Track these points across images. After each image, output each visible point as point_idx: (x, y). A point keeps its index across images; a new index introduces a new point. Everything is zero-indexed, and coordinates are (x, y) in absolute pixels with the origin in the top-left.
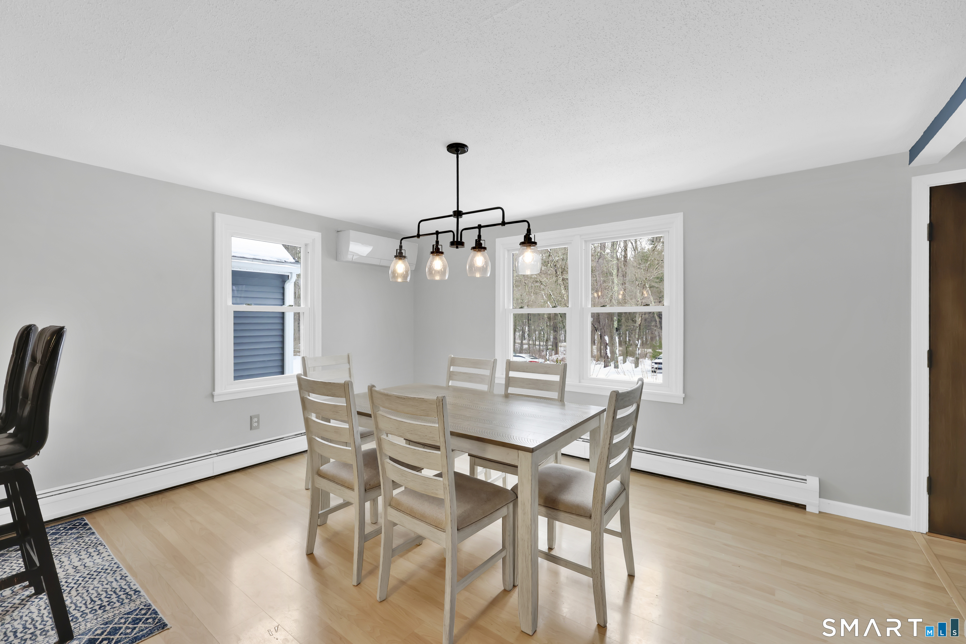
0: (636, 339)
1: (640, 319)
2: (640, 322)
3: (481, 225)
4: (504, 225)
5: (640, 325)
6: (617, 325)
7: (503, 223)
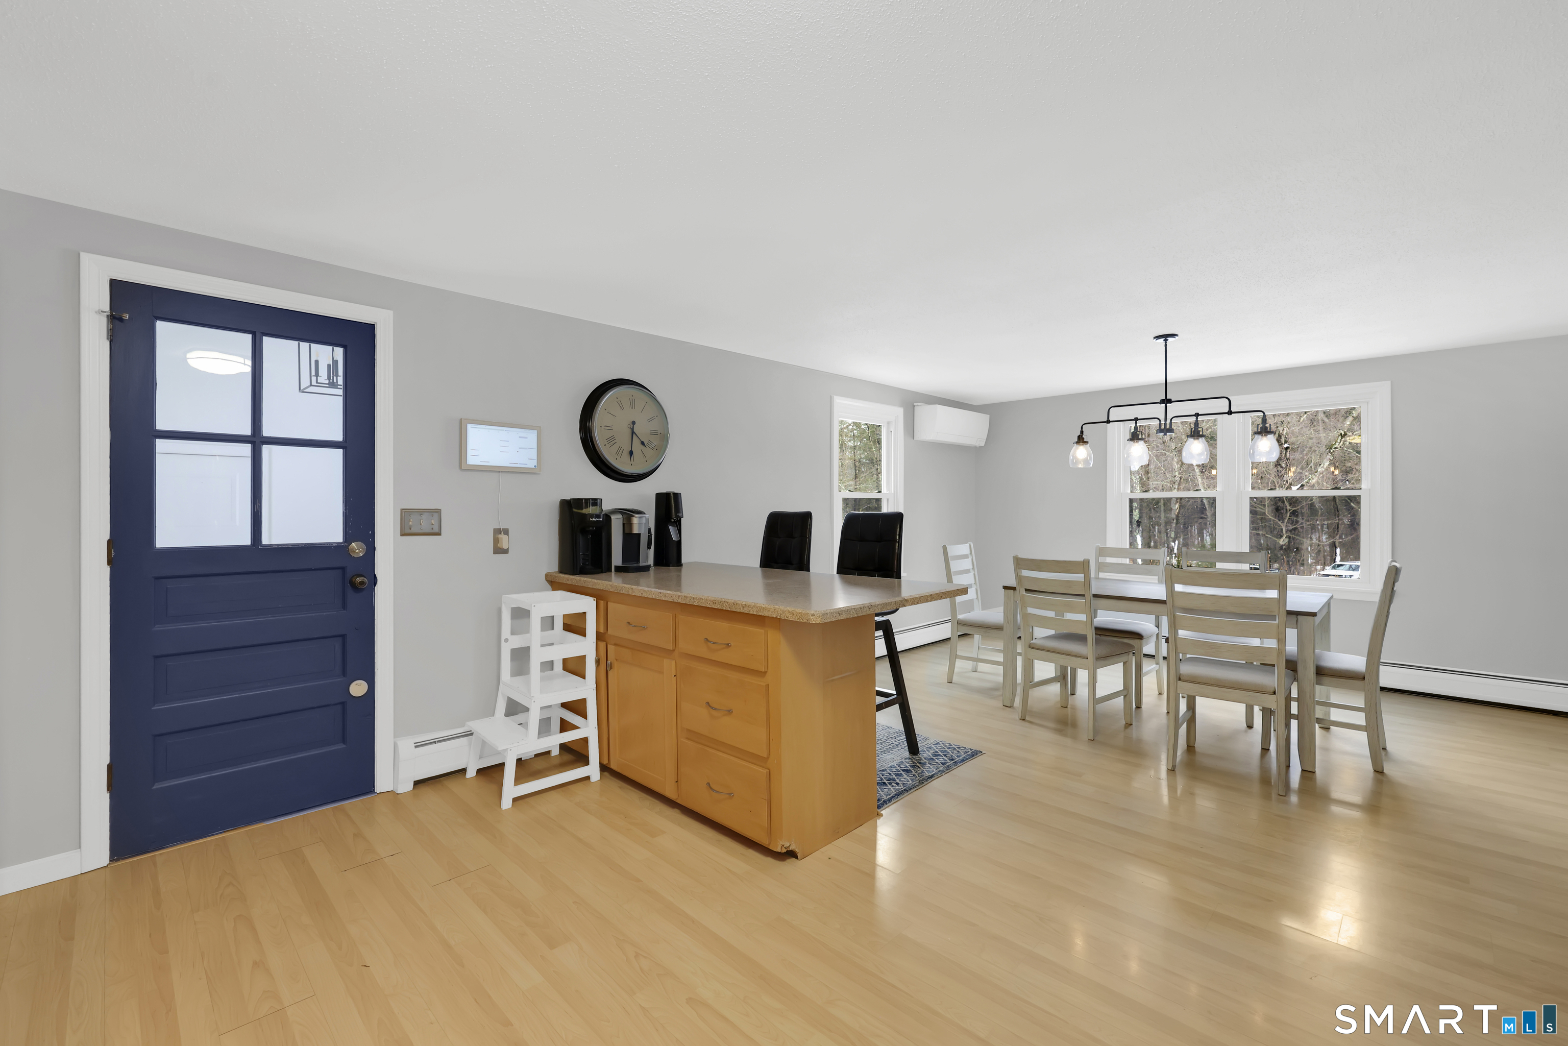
0: (1171, 539)
1: (1177, 506)
2: (1178, 511)
3: (1198, 413)
4: (1231, 414)
5: (1177, 516)
6: (1138, 516)
7: (1230, 413)
